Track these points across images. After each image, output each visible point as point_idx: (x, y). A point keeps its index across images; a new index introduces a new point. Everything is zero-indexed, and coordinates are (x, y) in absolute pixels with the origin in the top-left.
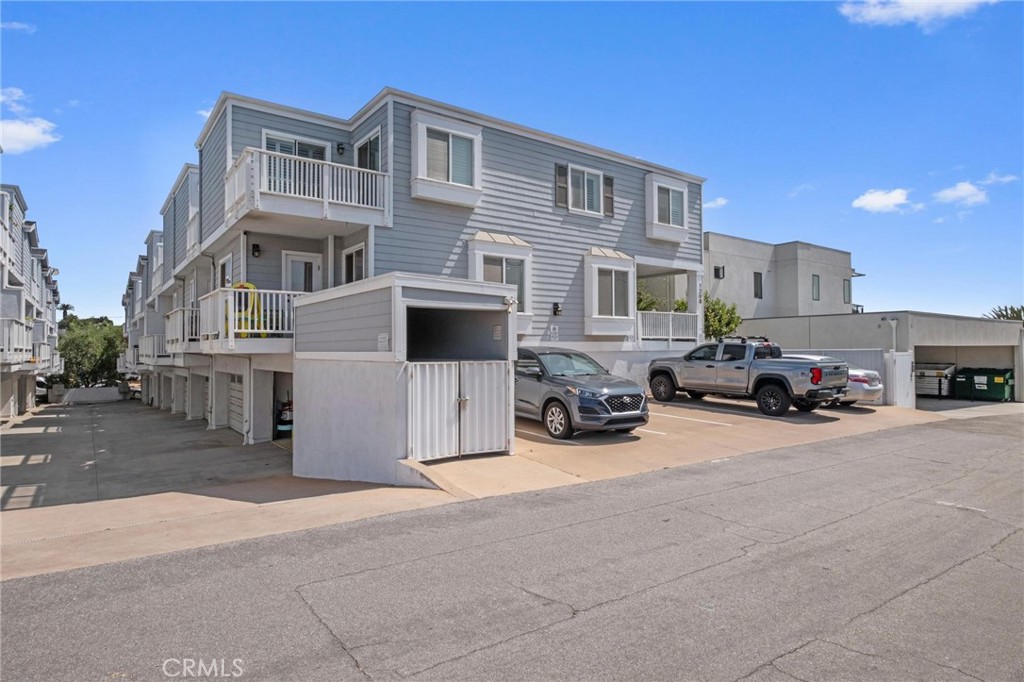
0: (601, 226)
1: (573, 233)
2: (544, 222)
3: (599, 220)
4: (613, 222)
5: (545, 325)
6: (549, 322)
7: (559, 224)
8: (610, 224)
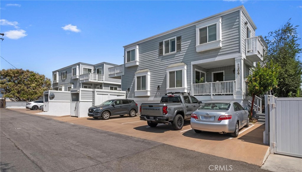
0: (176, 56)
1: (165, 62)
2: (155, 62)
3: (175, 54)
4: (181, 52)
5: (156, 93)
6: (157, 92)
7: (160, 61)
8: (180, 54)
